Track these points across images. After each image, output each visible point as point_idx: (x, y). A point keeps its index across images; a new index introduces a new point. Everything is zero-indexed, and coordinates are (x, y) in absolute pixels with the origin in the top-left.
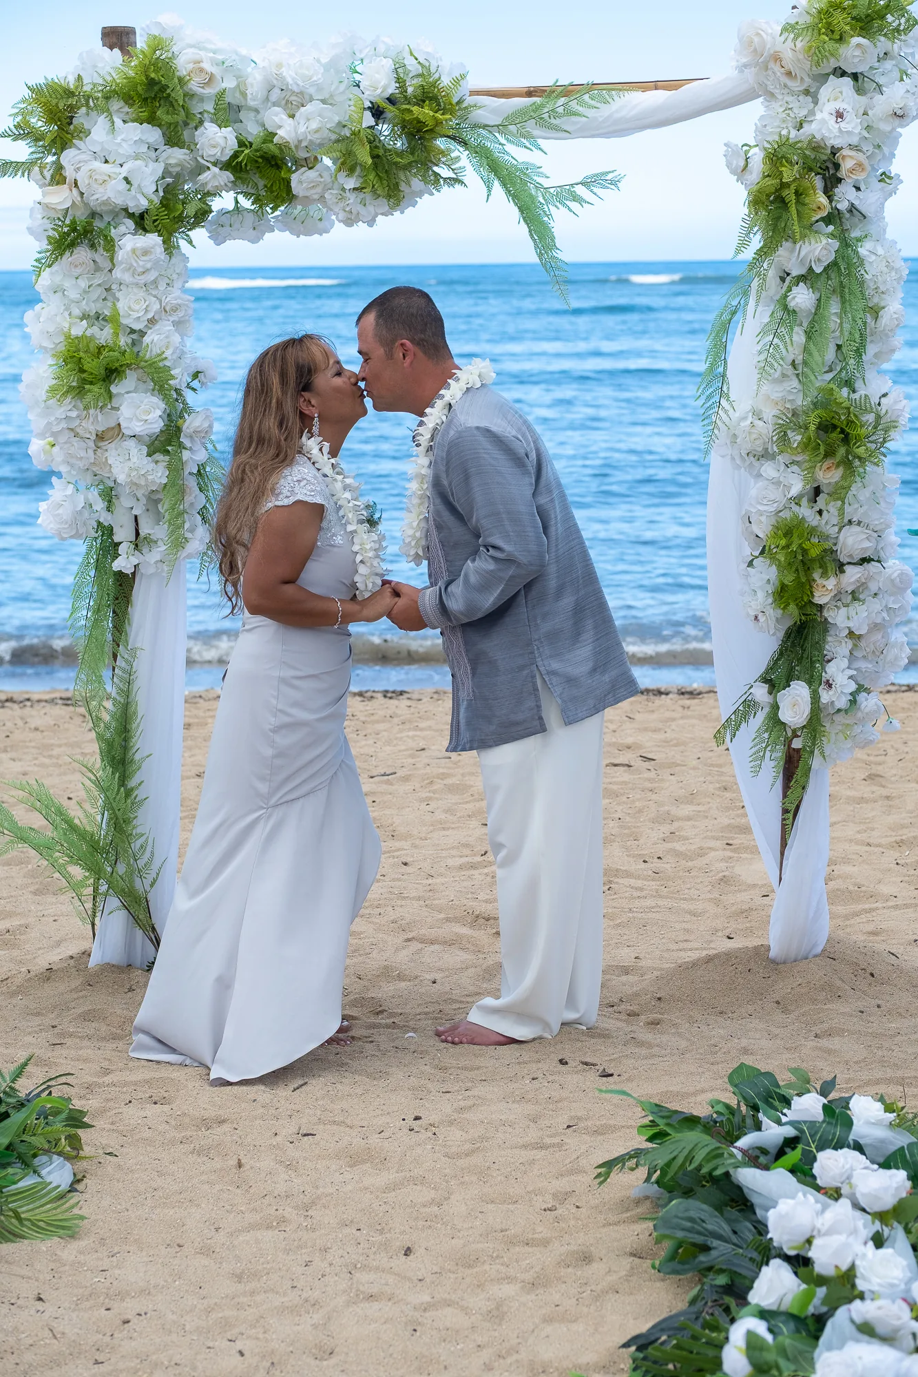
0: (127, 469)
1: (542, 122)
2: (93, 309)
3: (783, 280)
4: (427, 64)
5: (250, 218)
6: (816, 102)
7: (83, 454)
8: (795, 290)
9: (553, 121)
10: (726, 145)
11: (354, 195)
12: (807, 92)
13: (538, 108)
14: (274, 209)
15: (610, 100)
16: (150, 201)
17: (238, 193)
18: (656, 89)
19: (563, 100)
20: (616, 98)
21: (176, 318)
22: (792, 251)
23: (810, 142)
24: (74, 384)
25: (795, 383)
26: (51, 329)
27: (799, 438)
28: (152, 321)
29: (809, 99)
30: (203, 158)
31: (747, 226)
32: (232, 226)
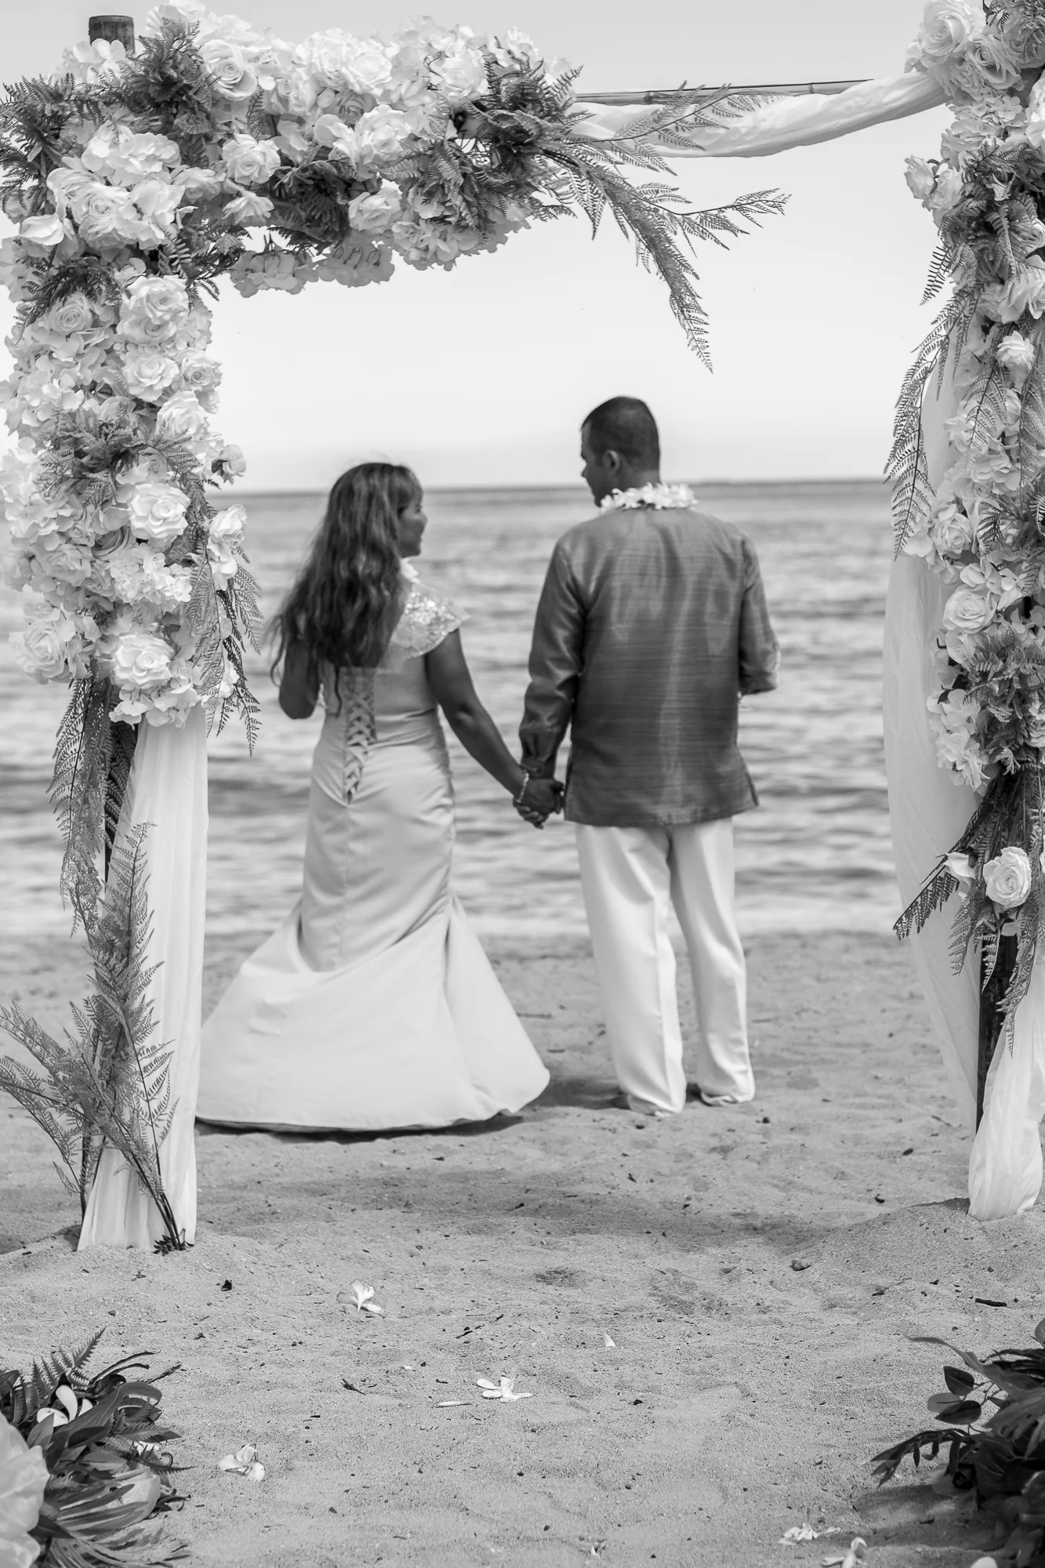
0: (138, 585)
1: (666, 135)
2: (89, 377)
3: (986, 331)
4: (525, 59)
5: (290, 261)
6: (1025, 104)
7: (78, 567)
8: (1007, 341)
9: (681, 134)
10: (907, 161)
11: (432, 227)
12: (1011, 92)
13: (659, 118)
14: (320, 249)
15: (755, 106)
16: (168, 235)
17: (273, 229)
18: (812, 92)
19: (691, 108)
20: (763, 104)
21: (199, 388)
22: (1002, 291)
23: (1022, 152)
24: (69, 473)
25: (1005, 462)
26: (35, 403)
27: (1014, 531)
28: (168, 392)
29: (1017, 100)
30: (233, 179)
31: (940, 262)
32: (264, 271)
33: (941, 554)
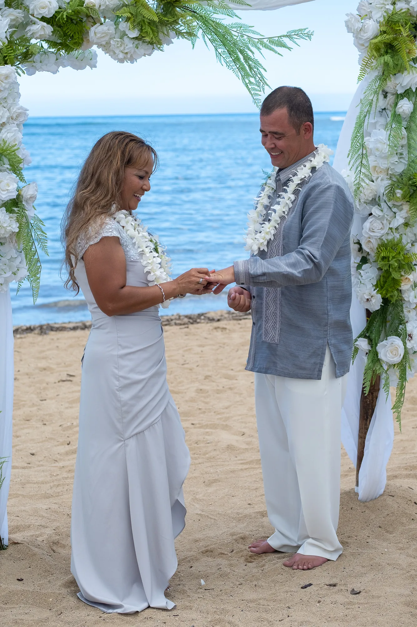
3: (385, 97)
5: (53, 57)
8: (401, 102)
10: (347, 15)
11: (132, 41)
14: (67, 52)
16: (4, 43)
17: (43, 40)
21: (18, 123)
23: (407, 13)
25: (396, 159)
28: (4, 124)
30: (33, 15)
31: (365, 64)
32: (41, 62)
33: (362, 201)
